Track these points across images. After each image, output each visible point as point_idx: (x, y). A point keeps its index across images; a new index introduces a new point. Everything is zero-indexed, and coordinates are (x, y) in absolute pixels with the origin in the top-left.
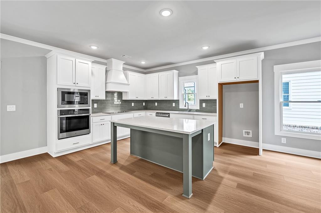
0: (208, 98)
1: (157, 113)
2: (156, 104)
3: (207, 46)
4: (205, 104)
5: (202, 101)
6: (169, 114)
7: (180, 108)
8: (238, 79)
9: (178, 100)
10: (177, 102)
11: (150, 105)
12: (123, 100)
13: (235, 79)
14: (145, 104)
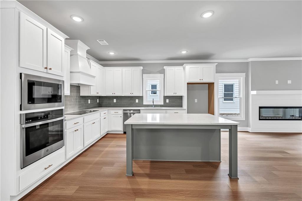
0: (175, 95)
1: (123, 110)
2: (115, 101)
3: (185, 51)
4: (168, 100)
5: (165, 98)
6: (140, 110)
7: (144, 104)
8: (202, 81)
9: (142, 97)
10: (141, 98)
11: (106, 102)
12: (81, 96)
13: (200, 81)
14: (99, 101)
